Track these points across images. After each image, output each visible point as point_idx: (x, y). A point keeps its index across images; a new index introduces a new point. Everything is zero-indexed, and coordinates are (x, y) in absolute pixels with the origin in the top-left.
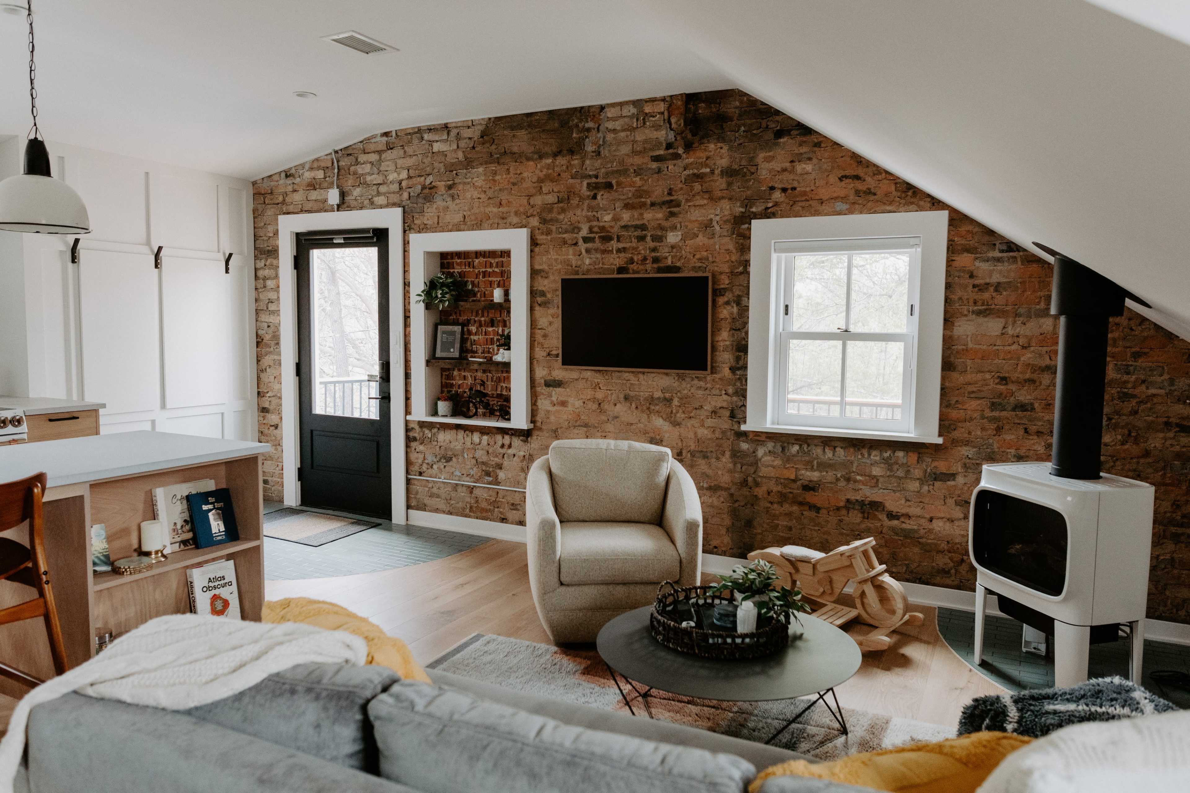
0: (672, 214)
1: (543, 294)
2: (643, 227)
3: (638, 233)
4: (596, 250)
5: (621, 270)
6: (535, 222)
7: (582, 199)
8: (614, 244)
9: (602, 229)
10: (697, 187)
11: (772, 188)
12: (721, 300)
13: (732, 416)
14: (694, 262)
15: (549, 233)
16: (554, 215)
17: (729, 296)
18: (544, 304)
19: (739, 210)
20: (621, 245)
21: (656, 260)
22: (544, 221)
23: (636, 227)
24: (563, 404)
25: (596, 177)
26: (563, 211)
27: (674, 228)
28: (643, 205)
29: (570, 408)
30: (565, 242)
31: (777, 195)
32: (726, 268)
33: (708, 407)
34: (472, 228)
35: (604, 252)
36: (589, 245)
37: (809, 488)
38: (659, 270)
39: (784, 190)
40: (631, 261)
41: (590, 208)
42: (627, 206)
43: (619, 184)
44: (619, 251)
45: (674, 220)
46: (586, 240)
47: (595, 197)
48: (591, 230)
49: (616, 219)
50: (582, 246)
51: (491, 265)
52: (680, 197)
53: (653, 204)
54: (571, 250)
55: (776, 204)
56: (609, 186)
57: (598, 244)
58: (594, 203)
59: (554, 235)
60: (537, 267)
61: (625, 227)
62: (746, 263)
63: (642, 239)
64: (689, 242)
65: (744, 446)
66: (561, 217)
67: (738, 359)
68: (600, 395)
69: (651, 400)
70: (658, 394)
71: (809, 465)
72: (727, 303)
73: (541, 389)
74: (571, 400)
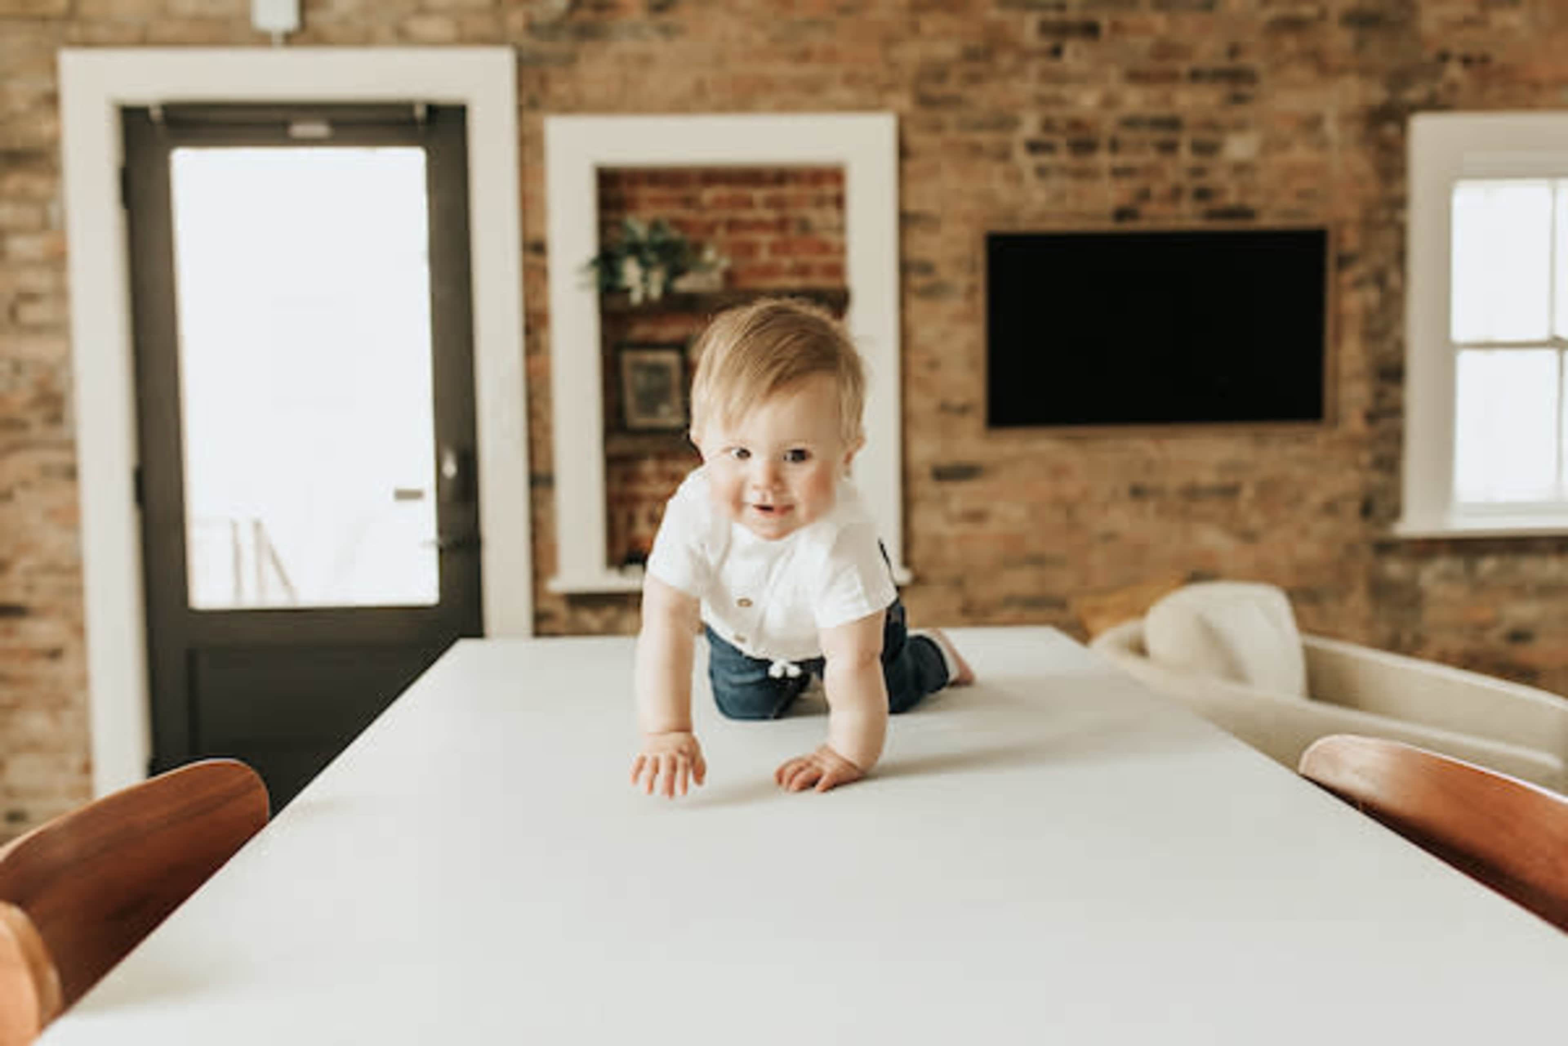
0: (1238, 99)
1: (927, 268)
2: (1173, 123)
3: (1161, 135)
4: (1063, 170)
5: (1121, 214)
6: (904, 101)
7: (1025, 55)
8: (1103, 159)
9: (1076, 125)
10: (1290, 43)
11: (1444, 57)
12: (1348, 276)
13: (1367, 510)
14: (1287, 201)
15: (937, 128)
16: (952, 87)
17: (1360, 270)
18: (933, 292)
19: (1377, 95)
20: (1120, 160)
21: (1202, 194)
22: (925, 101)
23: (1158, 123)
24: (977, 517)
25: (1061, 7)
26: (974, 79)
27: (1240, 127)
28: (1172, 77)
29: (993, 527)
30: (976, 150)
31: (1455, 71)
32: (1352, 212)
33: (1316, 498)
34: (721, 108)
35: (1081, 174)
36: (1045, 159)
37: (1519, 636)
38: (1212, 215)
39: (1467, 61)
40: (1145, 195)
41: (1047, 77)
42: (1135, 77)
43: (1116, 27)
44: (1118, 173)
45: (1240, 112)
46: (1034, 147)
47: (1057, 52)
48: (1048, 126)
49: (1109, 102)
50: (1025, 161)
51: (749, 204)
52: (1252, 60)
53: (1196, 76)
54: (998, 169)
55: (1453, 87)
56: (1090, 30)
57: (1064, 158)
58: (1054, 65)
59: (951, 134)
60: (912, 206)
61: (1131, 123)
62: (1400, 203)
63: (1169, 148)
64: (1278, 159)
65: (1395, 569)
66: (971, 93)
67: (1379, 395)
68: (1071, 489)
69: (1192, 493)
70: (1207, 478)
71: (1519, 591)
72: (1358, 284)
73: (925, 486)
74: (1000, 507)
